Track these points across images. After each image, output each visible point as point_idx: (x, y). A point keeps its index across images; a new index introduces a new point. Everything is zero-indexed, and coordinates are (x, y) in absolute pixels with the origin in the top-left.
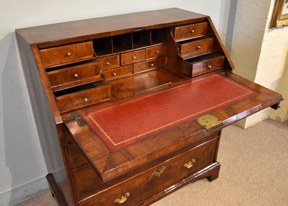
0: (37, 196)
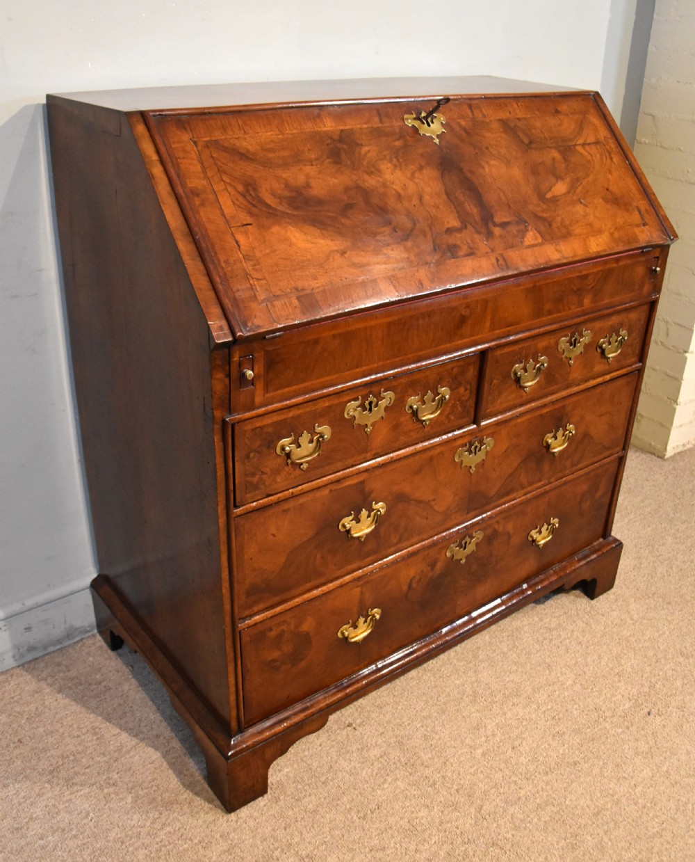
0: (61, 649)
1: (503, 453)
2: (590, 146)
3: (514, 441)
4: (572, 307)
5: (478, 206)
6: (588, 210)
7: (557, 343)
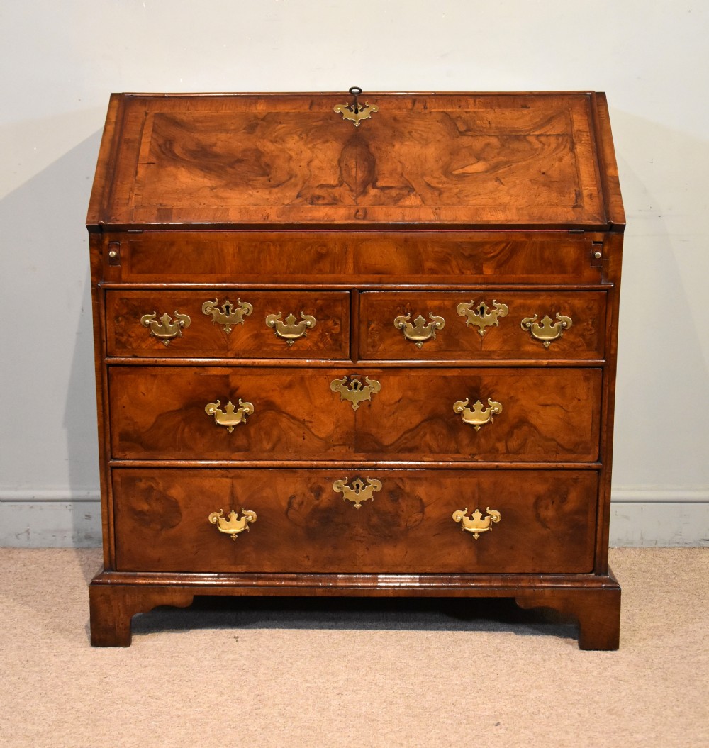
1: (396, 402)
2: (549, 137)
3: (410, 394)
4: (465, 271)
5: (366, 172)
6: (501, 187)
7: (455, 306)
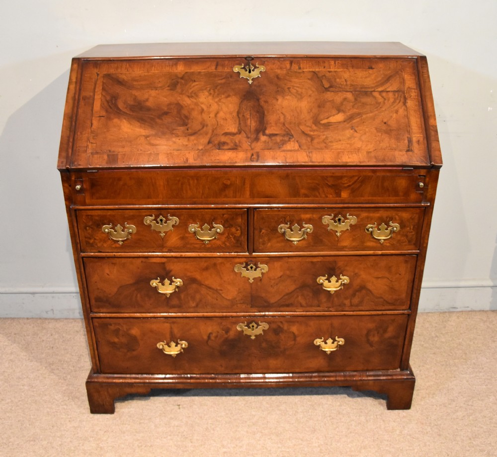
1: (278, 278)
2: (388, 93)
3: (288, 272)
4: (328, 196)
5: (258, 122)
6: (356, 134)
7: (320, 218)
